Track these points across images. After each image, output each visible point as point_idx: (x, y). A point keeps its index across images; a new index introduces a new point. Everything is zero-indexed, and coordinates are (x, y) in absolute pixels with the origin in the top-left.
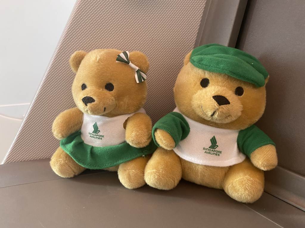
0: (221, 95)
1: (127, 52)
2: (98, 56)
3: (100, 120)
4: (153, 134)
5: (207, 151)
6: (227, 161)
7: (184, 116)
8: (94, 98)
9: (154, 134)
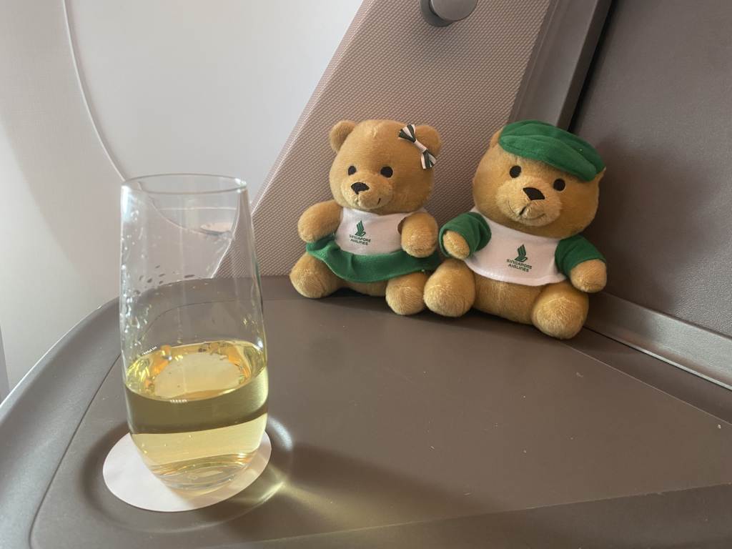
0: (534, 187)
1: (413, 126)
2: (375, 129)
3: (366, 219)
4: (440, 238)
5: (512, 264)
6: (538, 280)
7: (484, 217)
8: (368, 184)
9: (442, 237)
